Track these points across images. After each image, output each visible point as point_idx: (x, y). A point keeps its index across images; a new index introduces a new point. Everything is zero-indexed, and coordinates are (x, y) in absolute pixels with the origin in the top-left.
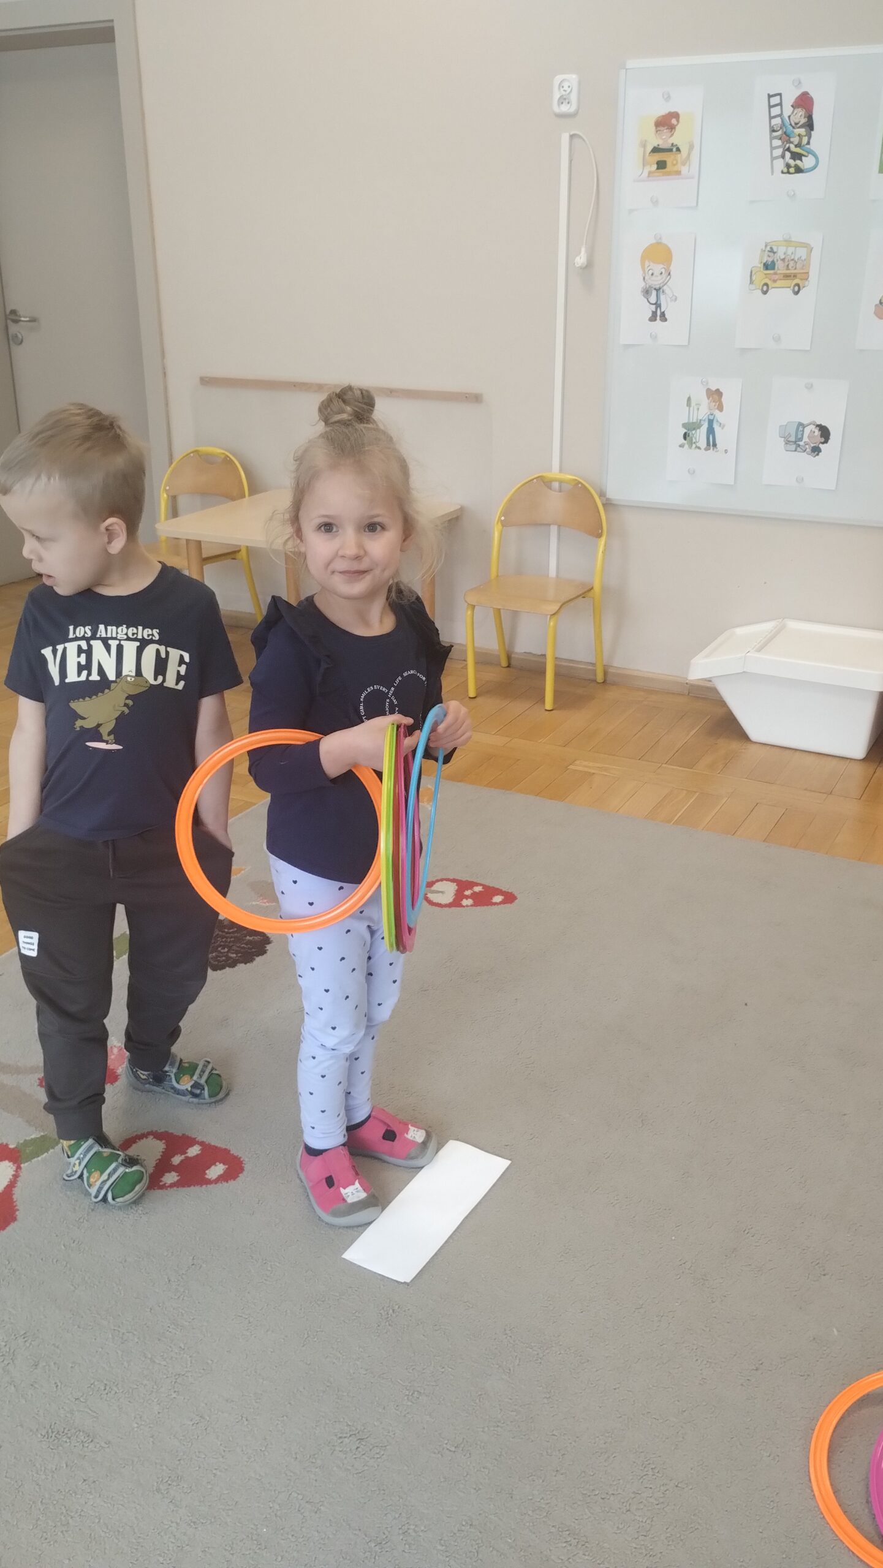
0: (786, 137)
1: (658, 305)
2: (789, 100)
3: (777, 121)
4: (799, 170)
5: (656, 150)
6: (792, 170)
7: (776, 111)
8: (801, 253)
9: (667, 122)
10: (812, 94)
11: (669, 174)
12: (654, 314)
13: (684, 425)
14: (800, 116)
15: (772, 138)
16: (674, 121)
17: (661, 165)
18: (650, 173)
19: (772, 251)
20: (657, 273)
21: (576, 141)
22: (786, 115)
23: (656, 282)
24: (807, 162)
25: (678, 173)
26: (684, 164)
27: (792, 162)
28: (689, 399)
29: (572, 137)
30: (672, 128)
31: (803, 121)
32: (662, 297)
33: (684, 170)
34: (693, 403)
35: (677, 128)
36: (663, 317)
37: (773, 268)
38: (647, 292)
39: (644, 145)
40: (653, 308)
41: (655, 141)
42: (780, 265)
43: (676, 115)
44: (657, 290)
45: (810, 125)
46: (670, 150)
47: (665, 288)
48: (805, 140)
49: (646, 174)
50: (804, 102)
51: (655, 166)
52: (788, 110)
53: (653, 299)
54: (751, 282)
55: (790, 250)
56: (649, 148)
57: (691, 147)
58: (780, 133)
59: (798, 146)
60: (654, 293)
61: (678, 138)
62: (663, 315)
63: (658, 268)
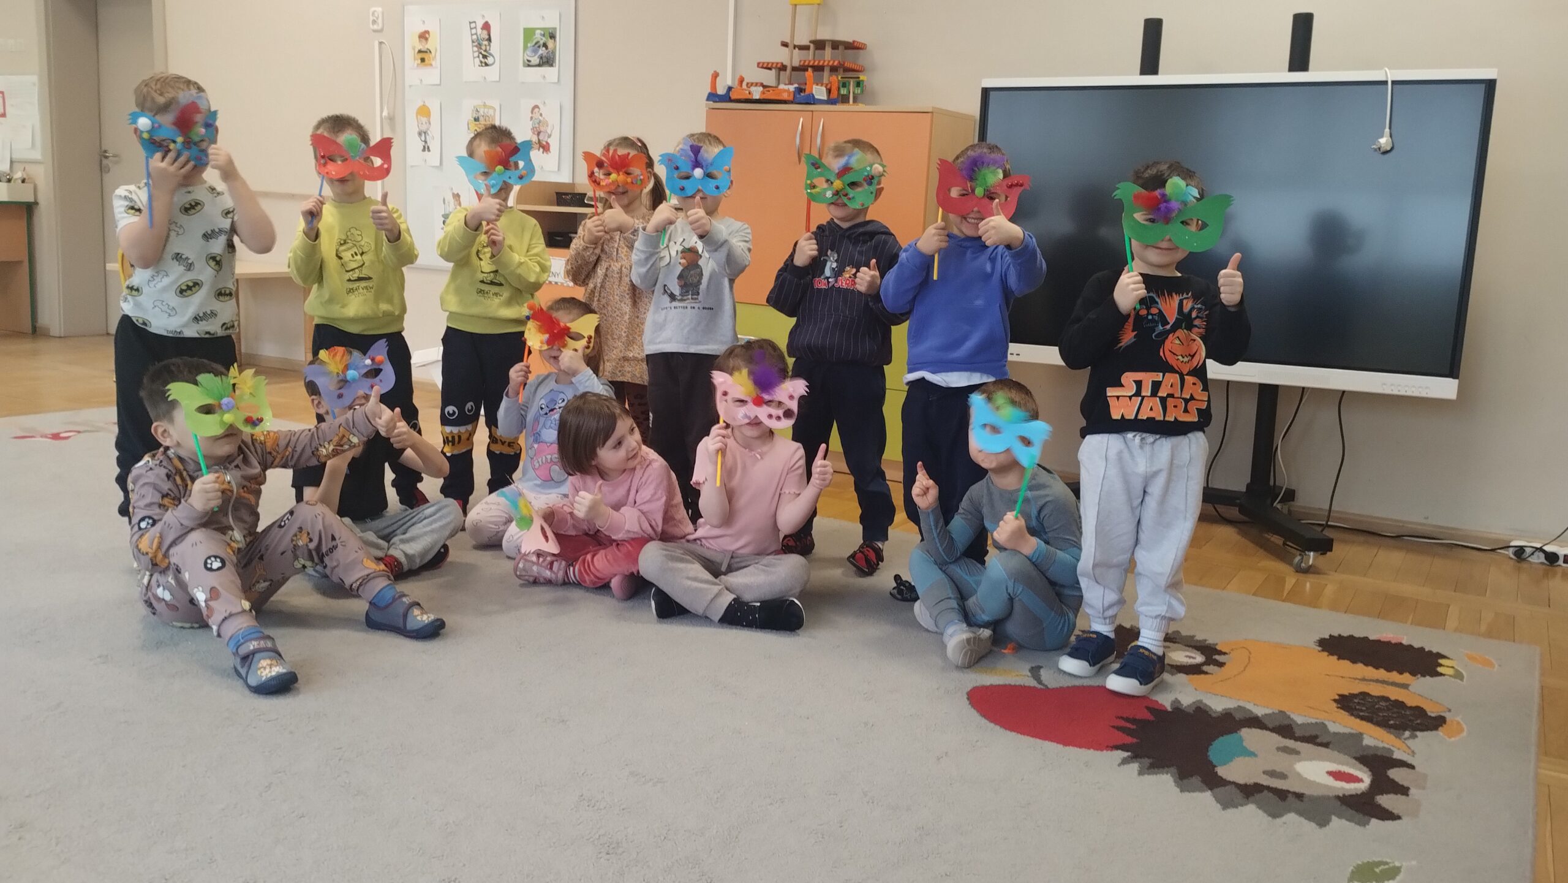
0: (479, 46)
1: (426, 142)
2: (480, 24)
3: (475, 37)
4: (486, 65)
5: (420, 51)
6: (483, 65)
7: (474, 31)
8: (491, 112)
9: (424, 36)
10: (490, 22)
11: (426, 65)
12: (424, 147)
13: (443, 216)
14: (485, 35)
15: (473, 46)
16: (427, 36)
17: (423, 60)
18: (418, 64)
19: (477, 111)
20: (424, 123)
21: (383, 45)
22: (478, 34)
23: (424, 128)
24: (490, 60)
25: (431, 65)
26: (433, 60)
27: (483, 60)
28: (444, 200)
29: (381, 43)
30: (426, 39)
31: (487, 37)
32: (427, 137)
33: (433, 63)
34: (446, 202)
35: (429, 39)
36: (429, 150)
37: (478, 121)
38: (420, 134)
39: (414, 49)
40: (423, 143)
41: (420, 47)
42: (481, 119)
43: (427, 32)
44: (425, 133)
45: (489, 40)
46: (426, 52)
47: (429, 132)
48: (488, 48)
49: (416, 65)
50: (486, 26)
51: (420, 61)
52: (479, 31)
53: (423, 139)
54: (469, 129)
55: (486, 110)
56: (417, 51)
57: (436, 50)
58: (476, 44)
59: (485, 51)
60: (423, 134)
61: (429, 45)
62: (428, 148)
63: (424, 120)
